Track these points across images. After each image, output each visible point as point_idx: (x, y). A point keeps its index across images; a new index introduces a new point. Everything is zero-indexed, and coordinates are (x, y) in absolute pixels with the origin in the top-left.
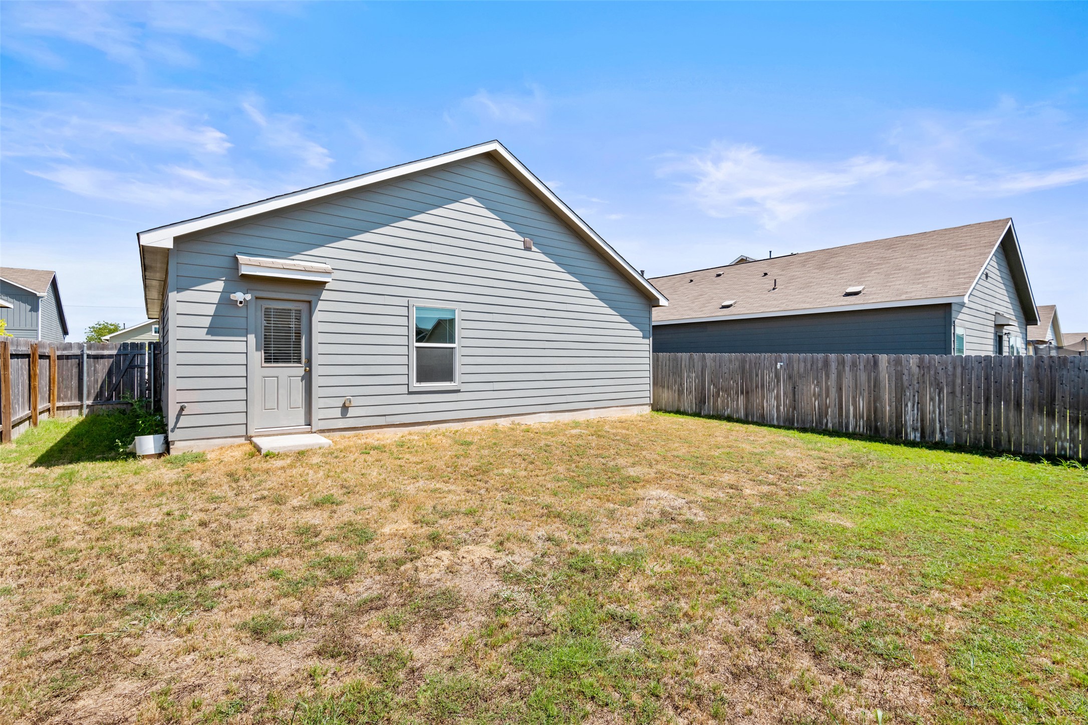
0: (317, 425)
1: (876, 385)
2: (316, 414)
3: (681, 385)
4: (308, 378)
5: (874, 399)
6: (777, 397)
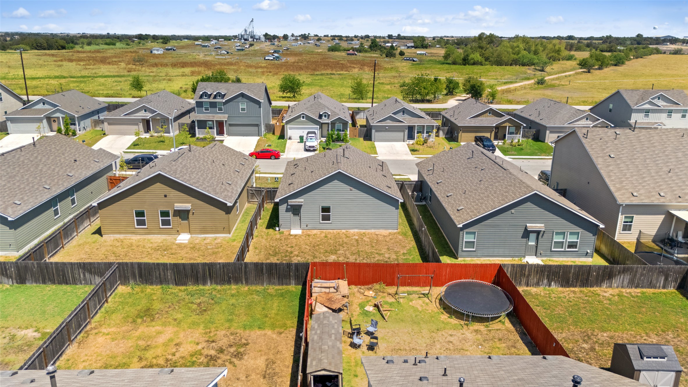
2: (302, 226)
4: (300, 219)
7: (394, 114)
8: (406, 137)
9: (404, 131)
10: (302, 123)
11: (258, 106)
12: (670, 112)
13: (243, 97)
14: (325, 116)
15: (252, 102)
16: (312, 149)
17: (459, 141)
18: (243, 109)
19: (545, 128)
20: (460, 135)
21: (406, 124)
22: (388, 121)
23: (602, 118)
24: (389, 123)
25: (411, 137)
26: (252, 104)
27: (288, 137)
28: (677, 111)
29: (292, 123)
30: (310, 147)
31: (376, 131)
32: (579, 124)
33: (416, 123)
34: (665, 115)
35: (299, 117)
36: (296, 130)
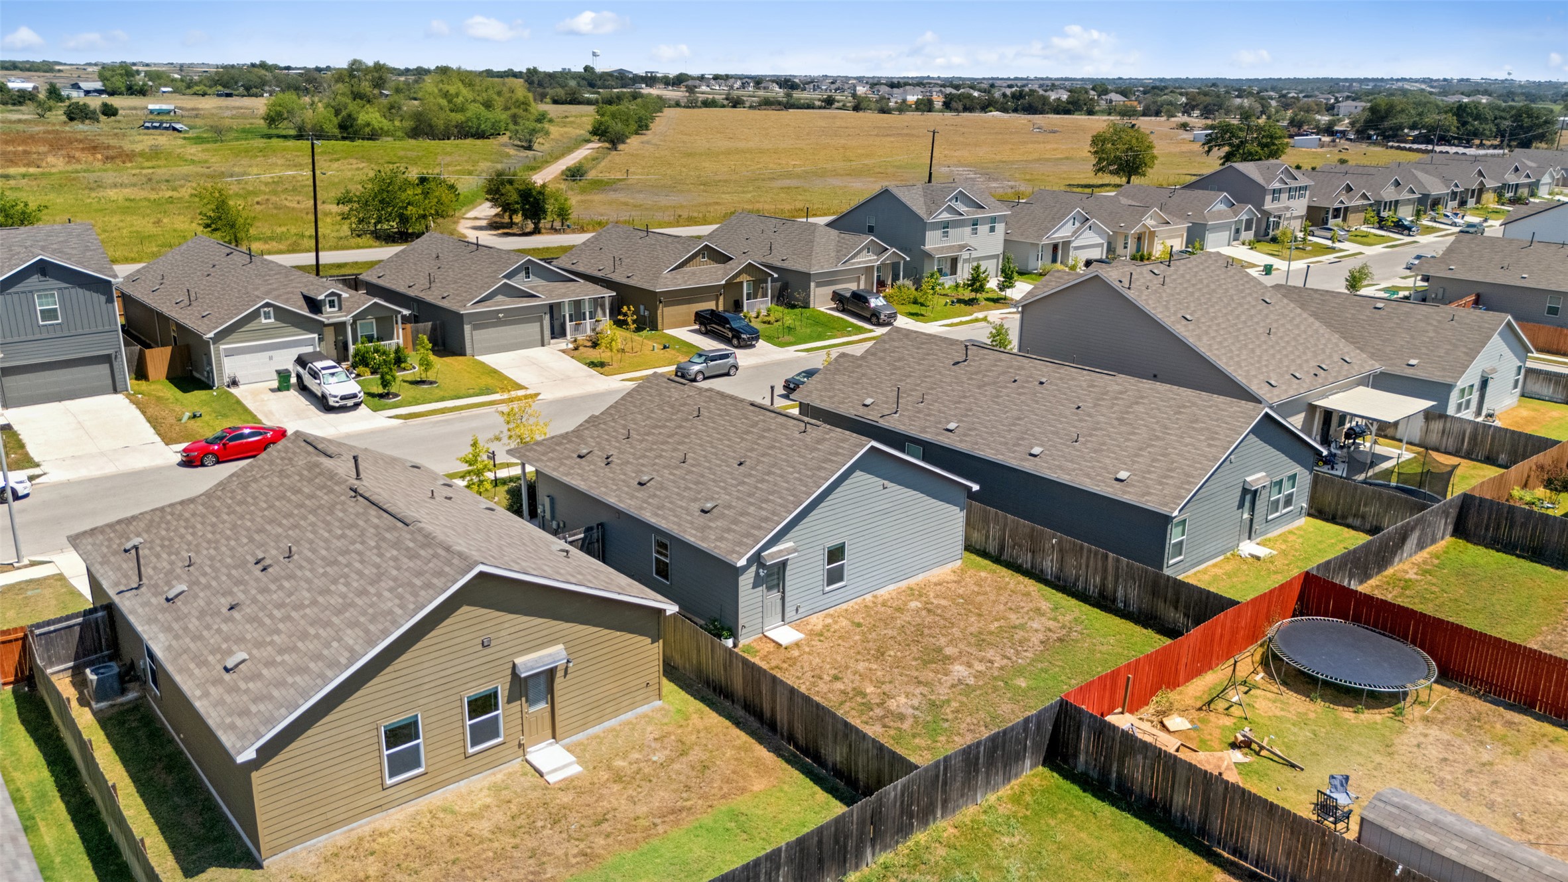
0: (787, 620)
1: (1105, 570)
2: (787, 615)
3: (988, 531)
4: (783, 599)
5: (1104, 579)
6: (1052, 561)
7: (508, 276)
8: (547, 332)
9: (541, 320)
10: (266, 332)
11: (103, 298)
12: (975, 223)
13: (44, 274)
14: (332, 304)
15: (81, 286)
16: (350, 403)
17: (660, 327)
18: (49, 314)
19: (806, 277)
20: (659, 312)
21: (544, 300)
22: (500, 298)
23: (891, 246)
24: (504, 303)
25: (558, 332)
26: (80, 295)
27: (226, 380)
28: (984, 221)
29: (234, 336)
30: (343, 398)
31: (476, 327)
32: (859, 263)
33: (564, 295)
34: (968, 230)
35: (255, 315)
36: (248, 356)
